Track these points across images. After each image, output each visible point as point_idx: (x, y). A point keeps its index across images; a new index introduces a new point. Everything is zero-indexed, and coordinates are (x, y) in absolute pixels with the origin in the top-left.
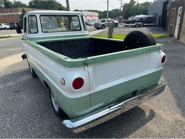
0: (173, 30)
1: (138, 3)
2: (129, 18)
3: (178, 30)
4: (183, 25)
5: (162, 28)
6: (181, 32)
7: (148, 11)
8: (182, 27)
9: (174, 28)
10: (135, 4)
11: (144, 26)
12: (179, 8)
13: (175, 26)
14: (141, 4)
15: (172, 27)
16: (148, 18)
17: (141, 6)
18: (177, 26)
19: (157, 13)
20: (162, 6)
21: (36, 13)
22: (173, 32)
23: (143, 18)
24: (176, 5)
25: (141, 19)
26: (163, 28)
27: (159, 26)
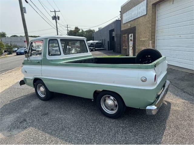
0: (128, 52)
1: (82, 31)
2: (76, 43)
3: (132, 51)
4: (136, 47)
5: (112, 51)
6: (135, 52)
7: (93, 37)
8: (135, 48)
9: (128, 50)
10: (80, 31)
11: (96, 50)
12: (130, 35)
13: (129, 48)
14: (85, 32)
15: (126, 49)
16: (97, 43)
17: (85, 33)
18: (131, 48)
19: (105, 39)
20: (109, 34)
21: (57, 38)
22: (128, 53)
23: (93, 43)
24: (127, 33)
25: (92, 44)
26: (114, 51)
27: (109, 50)
